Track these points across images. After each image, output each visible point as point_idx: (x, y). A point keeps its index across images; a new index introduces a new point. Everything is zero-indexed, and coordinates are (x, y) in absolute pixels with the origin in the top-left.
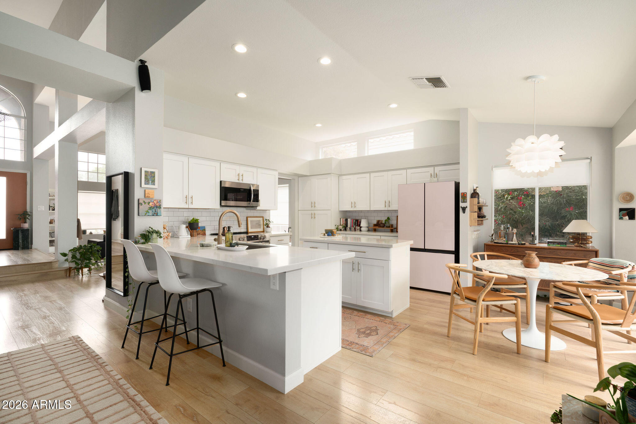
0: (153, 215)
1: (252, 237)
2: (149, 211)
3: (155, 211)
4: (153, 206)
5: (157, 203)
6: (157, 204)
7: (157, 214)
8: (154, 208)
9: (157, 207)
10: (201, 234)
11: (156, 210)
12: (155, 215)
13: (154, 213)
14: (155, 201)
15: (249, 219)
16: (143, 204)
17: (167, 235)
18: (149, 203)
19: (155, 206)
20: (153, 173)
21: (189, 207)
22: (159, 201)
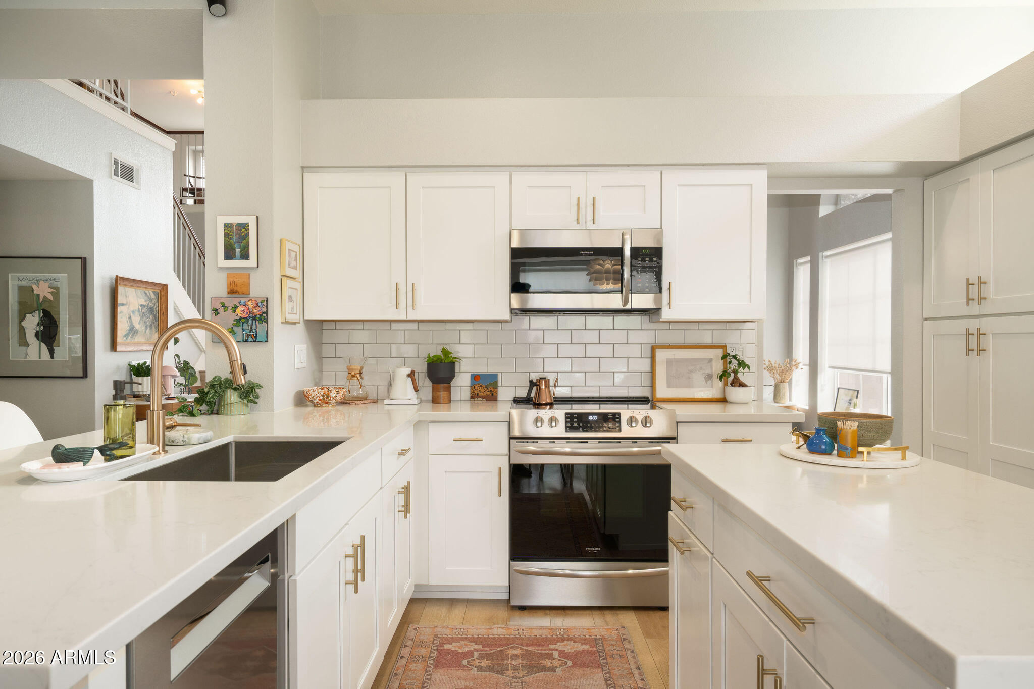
0: (246, 341)
1: (591, 418)
2: (235, 329)
3: (251, 330)
4: (245, 315)
5: (254, 307)
6: (255, 311)
7: (256, 337)
8: (248, 320)
9: (254, 319)
10: (483, 397)
11: (252, 327)
12: (250, 339)
13: (248, 335)
14: (250, 303)
15: (661, 355)
16: (221, 310)
17: (323, 396)
18: (235, 308)
19: (251, 315)
20: (245, 226)
21: (409, 318)
22: (259, 302)
